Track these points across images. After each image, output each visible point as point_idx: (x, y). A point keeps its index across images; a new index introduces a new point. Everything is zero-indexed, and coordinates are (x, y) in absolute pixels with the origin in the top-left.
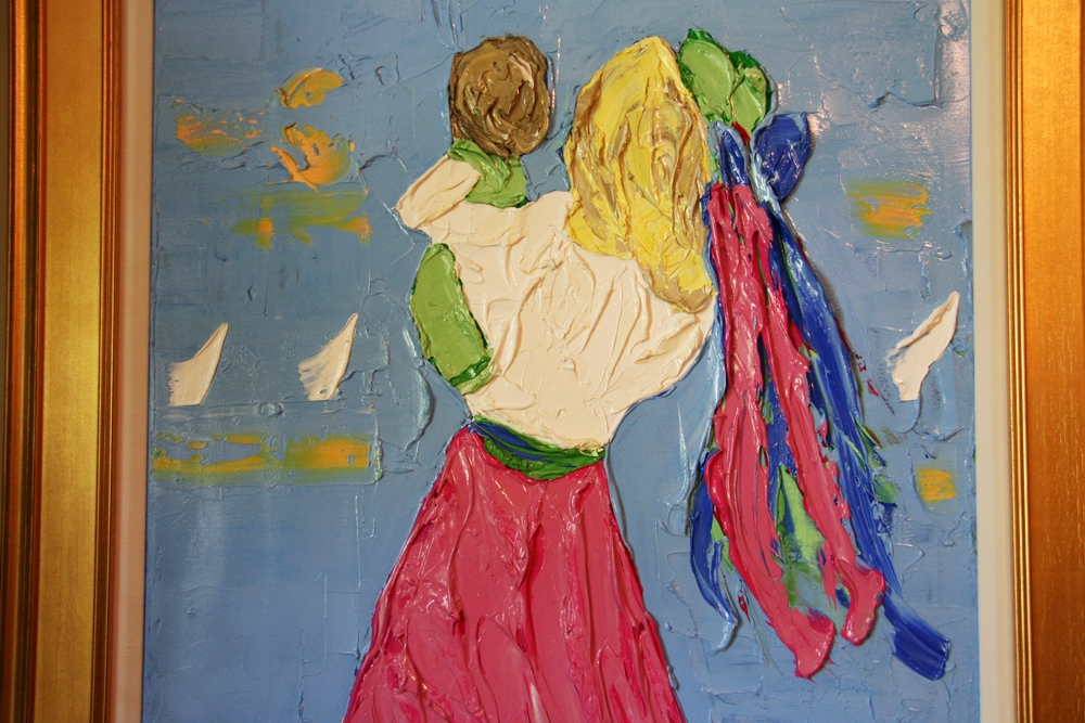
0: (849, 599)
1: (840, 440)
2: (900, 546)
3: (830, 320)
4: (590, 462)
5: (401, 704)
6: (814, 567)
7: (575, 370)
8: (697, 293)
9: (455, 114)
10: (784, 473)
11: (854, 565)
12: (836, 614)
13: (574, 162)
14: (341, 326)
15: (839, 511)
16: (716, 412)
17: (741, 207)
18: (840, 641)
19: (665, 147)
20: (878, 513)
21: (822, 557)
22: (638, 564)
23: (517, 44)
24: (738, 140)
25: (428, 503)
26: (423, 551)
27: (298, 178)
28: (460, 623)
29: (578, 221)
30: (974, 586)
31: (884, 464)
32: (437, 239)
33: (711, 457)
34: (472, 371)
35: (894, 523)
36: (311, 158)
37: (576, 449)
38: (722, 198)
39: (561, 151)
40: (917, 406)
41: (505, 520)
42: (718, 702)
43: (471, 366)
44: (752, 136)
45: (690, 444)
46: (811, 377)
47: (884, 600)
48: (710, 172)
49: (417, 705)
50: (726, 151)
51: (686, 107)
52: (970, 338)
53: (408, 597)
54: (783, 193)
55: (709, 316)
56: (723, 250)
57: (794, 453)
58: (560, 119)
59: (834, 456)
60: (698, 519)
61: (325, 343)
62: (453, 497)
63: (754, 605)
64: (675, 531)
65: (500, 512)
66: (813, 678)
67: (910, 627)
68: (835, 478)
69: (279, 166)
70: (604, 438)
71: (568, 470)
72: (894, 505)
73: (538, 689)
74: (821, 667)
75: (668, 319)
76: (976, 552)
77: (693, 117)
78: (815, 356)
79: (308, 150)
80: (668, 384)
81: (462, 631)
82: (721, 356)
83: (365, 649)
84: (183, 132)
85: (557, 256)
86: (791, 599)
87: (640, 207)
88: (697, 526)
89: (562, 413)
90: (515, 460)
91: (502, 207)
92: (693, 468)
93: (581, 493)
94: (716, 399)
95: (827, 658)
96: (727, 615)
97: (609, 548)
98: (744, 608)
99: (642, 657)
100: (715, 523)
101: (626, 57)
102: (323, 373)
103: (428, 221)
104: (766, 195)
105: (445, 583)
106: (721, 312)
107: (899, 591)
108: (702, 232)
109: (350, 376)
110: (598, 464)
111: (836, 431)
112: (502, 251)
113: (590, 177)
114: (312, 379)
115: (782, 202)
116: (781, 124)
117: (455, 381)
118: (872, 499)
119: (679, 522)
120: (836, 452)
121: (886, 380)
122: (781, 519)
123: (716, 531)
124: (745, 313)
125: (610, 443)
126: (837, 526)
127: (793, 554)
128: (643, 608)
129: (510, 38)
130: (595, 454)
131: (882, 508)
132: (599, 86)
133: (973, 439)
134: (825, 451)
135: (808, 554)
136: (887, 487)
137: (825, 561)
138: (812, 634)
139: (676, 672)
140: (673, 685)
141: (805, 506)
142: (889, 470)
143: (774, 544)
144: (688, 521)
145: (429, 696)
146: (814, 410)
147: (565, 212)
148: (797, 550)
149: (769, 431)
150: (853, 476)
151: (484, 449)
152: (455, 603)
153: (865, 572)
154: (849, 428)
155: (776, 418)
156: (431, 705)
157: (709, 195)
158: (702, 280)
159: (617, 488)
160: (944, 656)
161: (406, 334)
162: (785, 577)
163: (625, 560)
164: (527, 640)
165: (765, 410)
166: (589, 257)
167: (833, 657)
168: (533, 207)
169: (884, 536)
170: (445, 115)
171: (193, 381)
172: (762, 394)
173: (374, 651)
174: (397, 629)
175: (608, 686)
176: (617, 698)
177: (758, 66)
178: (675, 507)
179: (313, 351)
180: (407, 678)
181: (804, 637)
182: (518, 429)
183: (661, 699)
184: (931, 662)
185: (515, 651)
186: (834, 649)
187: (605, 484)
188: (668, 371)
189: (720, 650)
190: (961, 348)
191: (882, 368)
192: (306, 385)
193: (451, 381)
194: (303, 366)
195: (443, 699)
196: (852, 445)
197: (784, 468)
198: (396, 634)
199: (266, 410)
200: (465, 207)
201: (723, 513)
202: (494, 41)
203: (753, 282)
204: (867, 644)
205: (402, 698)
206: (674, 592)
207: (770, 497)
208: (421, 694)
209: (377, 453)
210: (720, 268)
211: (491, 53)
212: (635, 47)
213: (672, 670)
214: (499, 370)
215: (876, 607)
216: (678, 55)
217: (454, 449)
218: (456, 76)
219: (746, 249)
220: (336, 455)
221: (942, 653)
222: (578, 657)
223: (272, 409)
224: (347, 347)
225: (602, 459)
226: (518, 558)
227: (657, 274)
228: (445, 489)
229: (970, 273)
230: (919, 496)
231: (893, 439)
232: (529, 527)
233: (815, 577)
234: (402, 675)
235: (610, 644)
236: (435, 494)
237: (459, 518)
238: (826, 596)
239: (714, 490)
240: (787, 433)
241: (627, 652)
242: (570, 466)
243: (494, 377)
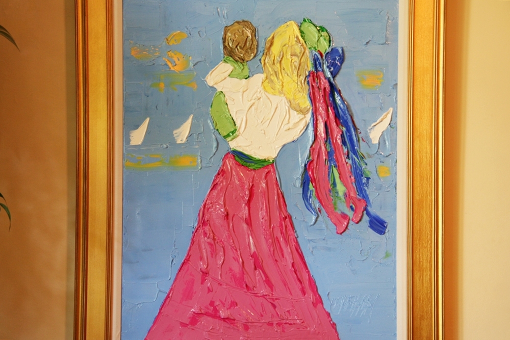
0: (354, 209)
1: (352, 157)
2: (371, 191)
3: (349, 117)
4: (270, 164)
5: (208, 242)
6: (343, 198)
7: (265, 133)
8: (305, 108)
9: (225, 47)
10: (333, 168)
11: (356, 198)
12: (350, 214)
13: (265, 64)
14: (187, 119)
15: (352, 180)
16: (311, 147)
17: (320, 79)
18: (351, 222)
19: (295, 59)
20: (364, 180)
21: (345, 195)
22: (285, 197)
23: (245, 23)
24: (319, 57)
25: (216, 177)
26: (215, 193)
27: (172, 69)
28: (227, 215)
29: (266, 84)
30: (395, 205)
31: (366, 164)
32: (219, 90)
33: (309, 162)
34: (231, 134)
35: (369, 184)
36: (177, 62)
37: (265, 159)
38: (314, 76)
39: (260, 60)
40: (378, 145)
41: (242, 182)
42: (311, 242)
43: (231, 132)
44: (324, 55)
45: (302, 158)
46: (342, 136)
47: (366, 209)
48: (310, 67)
49: (213, 242)
50: (315, 60)
51: (302, 45)
52: (396, 123)
53: (210, 208)
54: (334, 75)
55: (309, 115)
56: (314, 93)
57: (337, 161)
58: (260, 49)
59: (350, 162)
60: (305, 183)
61: (182, 124)
62: (225, 175)
63: (323, 210)
64: (297, 186)
65: (240, 179)
66: (342, 234)
67: (374, 218)
68: (350, 169)
69: (166, 65)
70: (274, 155)
71: (262, 166)
72: (370, 178)
73: (252, 238)
74: (345, 231)
75: (296, 116)
76: (396, 193)
77: (304, 49)
78: (344, 129)
79: (175, 59)
80: (295, 138)
81: (227, 219)
82: (312, 129)
83: (196, 225)
84: (133, 53)
85: (259, 95)
86: (335, 208)
87: (286, 79)
88: (305, 185)
89: (261, 148)
90: (245, 163)
91: (241, 79)
92: (303, 165)
93: (267, 174)
94: (311, 143)
95: (347, 227)
96: (314, 213)
97: (275, 192)
98: (320, 211)
99: (286, 227)
100: (310, 183)
101: (282, 28)
102: (181, 134)
103: (216, 84)
104: (329, 75)
105: (222, 203)
106: (313, 114)
107: (371, 206)
108: (307, 87)
109: (190, 135)
110: (272, 164)
111: (351, 154)
112: (240, 94)
113: (270, 69)
114: (178, 136)
115: (334, 77)
116: (334, 51)
117: (225, 137)
118: (362, 176)
119: (298, 183)
120: (351, 160)
121: (368, 137)
122: (332, 182)
123: (311, 187)
124: (320, 114)
125: (276, 157)
126: (350, 184)
127: (336, 194)
128: (287, 211)
129: (243, 21)
130: (271, 161)
131: (366, 179)
132: (273, 38)
133: (396, 156)
134: (347, 160)
135: (341, 194)
136: (367, 172)
137: (346, 196)
138: (342, 220)
139: (297, 232)
140: (296, 236)
141: (340, 178)
142: (367, 167)
143: (330, 191)
144: (302, 183)
145: (217, 240)
146: (343, 147)
147: (261, 81)
148: (337, 193)
149: (329, 154)
150: (356, 169)
151: (235, 159)
152: (226, 210)
153: (359, 200)
154: (355, 152)
155: (331, 150)
156: (217, 243)
157: (309, 75)
158: (307, 104)
159: (278, 172)
160: (386, 227)
161: (209, 121)
162: (333, 202)
163: (281, 196)
164: (249, 222)
165: (327, 147)
166: (270, 96)
167: (348, 228)
168: (251, 79)
169: (366, 188)
170: (222, 47)
171: (138, 137)
172: (326, 141)
173: (198, 226)
174: (206, 218)
175: (275, 237)
176: (278, 240)
177: (327, 31)
178: (297, 178)
179: (178, 127)
180: (210, 234)
181: (340, 221)
182: (246, 153)
183: (292, 241)
184: (381, 229)
185: (245, 226)
186: (349, 225)
187: (274, 171)
188: (295, 134)
189: (311, 225)
190: (392, 125)
191: (366, 133)
192: (176, 138)
193: (224, 137)
194: (175, 132)
195: (221, 241)
196: (356, 158)
197: (333, 166)
198: (206, 220)
199: (163, 147)
200: (228, 78)
201: (313, 180)
202: (238, 22)
203: (323, 104)
204: (360, 223)
205: (209, 240)
206: (297, 206)
207: (329, 175)
208: (214, 239)
209: (200, 160)
210: (313, 100)
211: (237, 26)
212: (285, 25)
213: (296, 232)
214: (240, 133)
215: (363, 211)
216: (300, 27)
217: (225, 160)
218: (225, 34)
219: (322, 93)
220: (185, 161)
221: (385, 226)
222: (265, 227)
223: (165, 146)
224: (189, 125)
225: (273, 163)
226: (246, 195)
227: (292, 101)
228: (222, 172)
229: (396, 101)
230: (378, 175)
231: (370, 156)
232: (249, 184)
233: (343, 201)
234: (208, 233)
235: (276, 223)
236: (219, 174)
237: (226, 182)
238: (346, 208)
239: (310, 173)
240: (334, 154)
241: (281, 225)
242: (263, 165)
243: (238, 136)
